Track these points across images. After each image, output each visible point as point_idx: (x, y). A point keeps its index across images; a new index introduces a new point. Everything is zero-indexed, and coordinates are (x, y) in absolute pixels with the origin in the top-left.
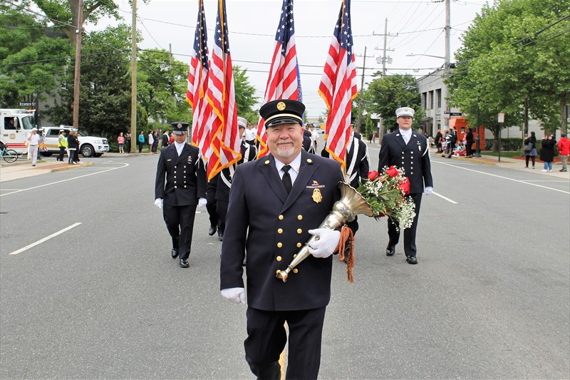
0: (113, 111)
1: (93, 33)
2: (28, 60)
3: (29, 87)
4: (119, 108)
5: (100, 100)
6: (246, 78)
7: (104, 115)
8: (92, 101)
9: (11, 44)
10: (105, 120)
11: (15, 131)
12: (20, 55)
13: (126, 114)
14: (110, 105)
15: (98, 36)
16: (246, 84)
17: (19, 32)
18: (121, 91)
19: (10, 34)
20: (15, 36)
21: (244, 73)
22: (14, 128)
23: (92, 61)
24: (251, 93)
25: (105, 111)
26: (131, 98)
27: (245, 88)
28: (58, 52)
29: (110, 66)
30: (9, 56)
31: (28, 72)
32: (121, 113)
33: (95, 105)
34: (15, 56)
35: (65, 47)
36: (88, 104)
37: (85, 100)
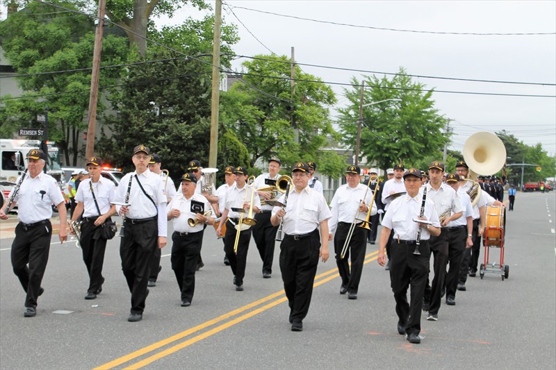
0: (181, 148)
1: (166, 29)
2: (64, 68)
3: (61, 108)
4: (191, 142)
5: (165, 129)
6: (431, 102)
7: (169, 154)
8: (152, 130)
9: (42, 44)
10: (171, 160)
11: (17, 172)
12: (52, 61)
13: (203, 152)
14: (178, 138)
15: (173, 35)
16: (432, 112)
17: (53, 28)
18: (198, 116)
19: (41, 29)
20: (47, 32)
21: (429, 95)
22: (15, 168)
23: (153, 70)
24: (438, 126)
25: (169, 146)
26: (209, 128)
27: (430, 118)
28: (108, 57)
29: (181, 78)
30: (37, 63)
31: (63, 86)
32: (195, 150)
33: (156, 137)
34: (45, 62)
35: (119, 49)
36: (145, 136)
37: (141, 130)
